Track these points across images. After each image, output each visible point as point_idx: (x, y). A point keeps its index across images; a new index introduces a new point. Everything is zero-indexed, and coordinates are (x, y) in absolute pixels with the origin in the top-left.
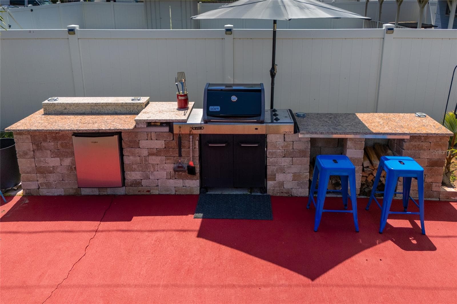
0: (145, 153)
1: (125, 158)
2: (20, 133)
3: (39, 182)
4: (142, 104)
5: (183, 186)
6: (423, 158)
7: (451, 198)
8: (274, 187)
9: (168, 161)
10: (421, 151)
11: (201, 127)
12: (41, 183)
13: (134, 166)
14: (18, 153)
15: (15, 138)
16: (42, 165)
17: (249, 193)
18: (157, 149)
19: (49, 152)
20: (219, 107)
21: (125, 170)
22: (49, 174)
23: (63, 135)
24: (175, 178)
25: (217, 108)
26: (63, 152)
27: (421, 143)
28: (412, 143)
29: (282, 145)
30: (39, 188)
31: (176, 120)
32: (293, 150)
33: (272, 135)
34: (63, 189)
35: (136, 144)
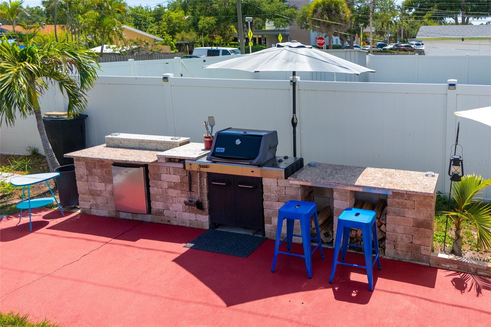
0: (165, 185)
1: (151, 188)
2: (79, 159)
3: (91, 203)
4: (176, 143)
5: (196, 220)
6: (408, 217)
7: (442, 264)
8: (271, 230)
9: (184, 195)
10: (406, 209)
11: (207, 166)
12: (92, 204)
13: (158, 197)
14: (77, 176)
15: (76, 163)
16: (93, 188)
17: (251, 234)
18: (174, 183)
19: (97, 178)
20: (224, 149)
21: (151, 200)
22: (97, 197)
23: (107, 164)
24: (190, 212)
25: (222, 150)
26: (107, 178)
27: (405, 201)
28: (395, 199)
29: (276, 189)
30: (91, 208)
31: (187, 157)
32: (285, 195)
33: (267, 178)
34: (107, 211)
35: (158, 177)
